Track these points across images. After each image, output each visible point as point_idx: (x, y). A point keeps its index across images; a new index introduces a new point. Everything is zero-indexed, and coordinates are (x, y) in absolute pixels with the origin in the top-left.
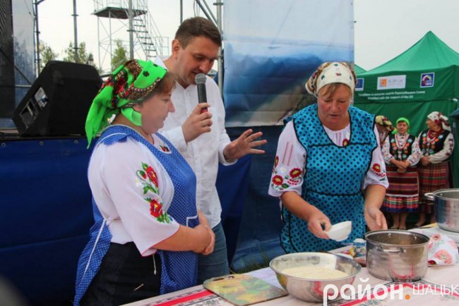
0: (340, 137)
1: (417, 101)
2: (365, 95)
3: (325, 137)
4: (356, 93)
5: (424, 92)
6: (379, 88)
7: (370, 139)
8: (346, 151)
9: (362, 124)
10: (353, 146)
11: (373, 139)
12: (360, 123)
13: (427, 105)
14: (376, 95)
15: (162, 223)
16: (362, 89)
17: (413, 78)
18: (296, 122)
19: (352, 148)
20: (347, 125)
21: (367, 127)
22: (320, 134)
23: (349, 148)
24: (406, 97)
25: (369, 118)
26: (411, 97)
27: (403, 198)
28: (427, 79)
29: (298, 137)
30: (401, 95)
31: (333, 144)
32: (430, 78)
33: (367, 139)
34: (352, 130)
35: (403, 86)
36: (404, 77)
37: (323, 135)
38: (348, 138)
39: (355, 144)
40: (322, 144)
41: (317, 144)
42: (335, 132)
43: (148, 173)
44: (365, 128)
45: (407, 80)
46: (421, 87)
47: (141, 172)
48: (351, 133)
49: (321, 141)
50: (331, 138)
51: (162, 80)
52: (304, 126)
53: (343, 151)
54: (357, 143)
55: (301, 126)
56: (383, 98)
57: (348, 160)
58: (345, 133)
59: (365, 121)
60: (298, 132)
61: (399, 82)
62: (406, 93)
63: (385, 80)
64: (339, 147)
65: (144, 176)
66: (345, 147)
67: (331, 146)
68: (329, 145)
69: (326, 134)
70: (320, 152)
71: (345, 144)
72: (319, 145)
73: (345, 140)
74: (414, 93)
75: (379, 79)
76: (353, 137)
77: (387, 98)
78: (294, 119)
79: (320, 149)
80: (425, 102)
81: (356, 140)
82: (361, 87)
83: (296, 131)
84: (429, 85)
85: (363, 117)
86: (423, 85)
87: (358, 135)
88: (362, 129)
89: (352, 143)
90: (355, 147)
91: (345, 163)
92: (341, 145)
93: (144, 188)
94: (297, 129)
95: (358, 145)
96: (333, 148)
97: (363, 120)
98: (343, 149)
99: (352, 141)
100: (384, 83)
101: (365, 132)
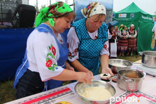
0: (94, 35)
1: (129, 21)
2: (115, 19)
3: (88, 35)
4: (113, 18)
5: (131, 19)
6: (119, 17)
7: (106, 36)
8: (96, 41)
9: (103, 29)
10: (99, 39)
11: (107, 36)
12: (102, 29)
13: (132, 22)
14: (118, 19)
15: (50, 70)
16: (114, 17)
17: (128, 15)
18: (76, 28)
19: (98, 40)
20: (96, 30)
21: (105, 30)
22: (86, 34)
23: (97, 40)
24: (126, 20)
25: (106, 27)
26: (128, 20)
27: (125, 48)
28: (132, 15)
29: (77, 35)
30: (125, 19)
31: (91, 39)
32: (133, 15)
33: (104, 36)
34: (99, 32)
35: (126, 17)
36: (126, 14)
37: (87, 35)
38: (97, 35)
39: (99, 38)
40: (86, 38)
41: (84, 38)
42: (92, 34)
43: (52, 48)
44: (104, 31)
45: (127, 15)
46: (130, 17)
47: (49, 47)
48: (98, 33)
49: (86, 37)
50: (90, 36)
51: (69, 13)
52: (79, 30)
53: (95, 42)
54: (100, 38)
55: (78, 30)
56: (120, 20)
57: (96, 46)
58: (96, 34)
59: (104, 28)
60: (77, 33)
61: (125, 16)
62: (126, 19)
63: (121, 15)
64: (93, 40)
65: (50, 49)
66: (95, 40)
67: (90, 40)
68: (89, 39)
69: (88, 34)
70: (85, 42)
71: (96, 38)
72: (85, 39)
73: (96, 36)
74: (128, 19)
75: (119, 14)
76: (99, 35)
77: (121, 20)
78: (75, 27)
79: (85, 41)
80: (131, 21)
81: (100, 37)
82: (114, 16)
83: (76, 32)
84: (133, 17)
85: (104, 26)
86: (131, 17)
87: (101, 34)
88: (103, 32)
89: (98, 38)
90: (99, 40)
91: (95, 47)
92: (94, 39)
93: (48, 54)
94: (77, 31)
95: (101, 39)
96: (91, 41)
97: (104, 27)
98: (95, 41)
99: (98, 37)
100: (120, 16)
101: (104, 33)
